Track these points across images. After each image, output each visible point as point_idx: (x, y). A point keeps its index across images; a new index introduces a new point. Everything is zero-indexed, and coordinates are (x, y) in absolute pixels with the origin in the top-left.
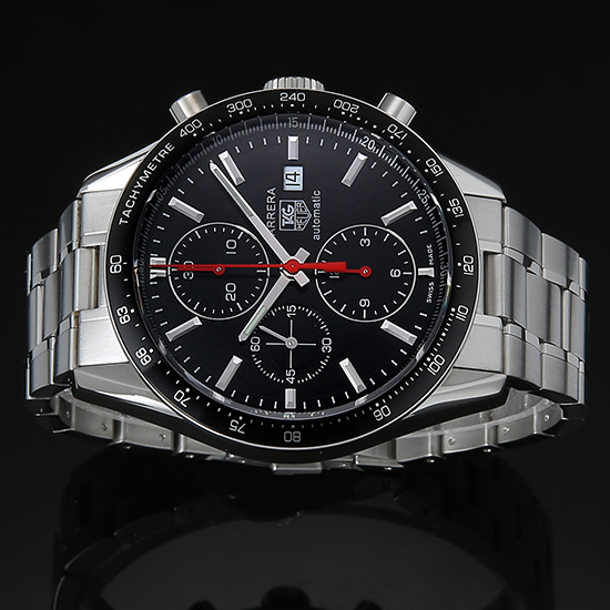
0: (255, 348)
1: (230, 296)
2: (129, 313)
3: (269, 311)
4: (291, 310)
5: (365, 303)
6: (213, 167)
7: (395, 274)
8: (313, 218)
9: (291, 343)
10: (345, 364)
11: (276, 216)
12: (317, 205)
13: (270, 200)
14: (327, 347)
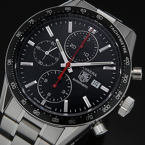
0: (53, 43)
1: (72, 46)
2: (83, 12)
3: (61, 53)
4: (57, 59)
5: (46, 81)
6: (112, 63)
7: (49, 94)
8: (80, 82)
9: (47, 53)
10: (32, 64)
11: (87, 72)
12: (83, 85)
13: (93, 73)
14: (40, 62)
